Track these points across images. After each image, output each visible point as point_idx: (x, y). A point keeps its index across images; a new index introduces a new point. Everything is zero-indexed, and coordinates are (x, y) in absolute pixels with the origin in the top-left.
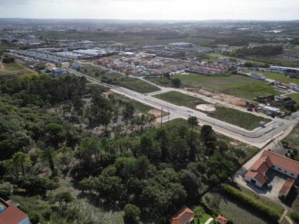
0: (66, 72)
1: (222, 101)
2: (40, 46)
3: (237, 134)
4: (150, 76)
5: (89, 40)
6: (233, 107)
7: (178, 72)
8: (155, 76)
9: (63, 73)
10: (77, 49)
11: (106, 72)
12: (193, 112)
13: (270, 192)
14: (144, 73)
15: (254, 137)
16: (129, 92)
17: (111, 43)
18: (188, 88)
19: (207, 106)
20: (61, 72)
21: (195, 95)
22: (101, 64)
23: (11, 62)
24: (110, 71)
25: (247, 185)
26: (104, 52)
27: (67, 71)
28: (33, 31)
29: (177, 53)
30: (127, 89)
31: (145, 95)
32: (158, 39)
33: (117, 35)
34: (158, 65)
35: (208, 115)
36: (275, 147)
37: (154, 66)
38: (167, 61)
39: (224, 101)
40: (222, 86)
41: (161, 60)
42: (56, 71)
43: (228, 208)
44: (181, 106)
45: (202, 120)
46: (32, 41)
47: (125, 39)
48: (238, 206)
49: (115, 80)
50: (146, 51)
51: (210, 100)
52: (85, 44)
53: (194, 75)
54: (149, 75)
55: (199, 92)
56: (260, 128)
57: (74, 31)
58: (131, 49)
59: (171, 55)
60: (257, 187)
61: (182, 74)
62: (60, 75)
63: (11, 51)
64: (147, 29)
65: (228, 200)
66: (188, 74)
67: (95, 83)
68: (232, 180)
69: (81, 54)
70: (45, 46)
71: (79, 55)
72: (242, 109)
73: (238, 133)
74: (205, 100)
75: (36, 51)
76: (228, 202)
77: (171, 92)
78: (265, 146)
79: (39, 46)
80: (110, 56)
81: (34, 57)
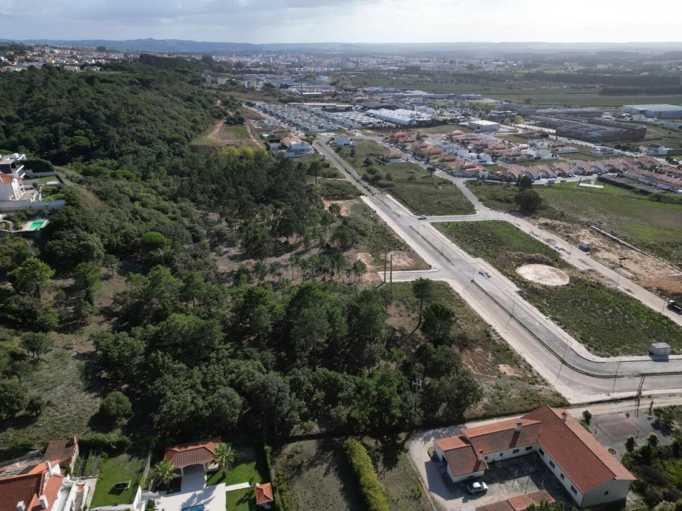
0: (312, 152)
1: (613, 269)
2: (317, 99)
3: (548, 354)
4: (488, 178)
5: (424, 91)
6: (629, 291)
7: (576, 178)
8: (501, 180)
9: (307, 153)
10: (377, 108)
11: (392, 161)
12: (493, 275)
13: (465, 501)
14: (478, 172)
15: (587, 374)
16: (393, 206)
17: (469, 98)
18: (549, 221)
19: (552, 270)
20: (303, 150)
21: (548, 241)
22: (396, 142)
23: (236, 123)
24: (401, 159)
25: (427, 464)
26: (425, 117)
27: (316, 150)
28: (337, 69)
29: (618, 129)
30: (395, 200)
31: (421, 219)
32: (604, 92)
33: (503, 81)
34: (535, 156)
35: (520, 293)
36: (623, 415)
37: (517, 158)
38: (570, 148)
39: (620, 269)
40: (669, 233)
41: (551, 145)
42: (293, 148)
43: (317, 484)
44: (476, 256)
45: (492, 298)
46: (312, 88)
47: (516, 90)
48: (342, 490)
49: (388, 177)
50: (538, 120)
51: (580, 260)
52: (408, 98)
53: (617, 191)
54: (486, 176)
55: (571, 235)
56: (648, 358)
57: (415, 69)
58: (500, 114)
59: (595, 134)
60: (446, 478)
61: (581, 184)
62: (299, 155)
63: (258, 103)
64: (600, 67)
65: (336, 470)
66: (602, 187)
67: (348, 178)
68: (404, 442)
69: (380, 117)
70: (326, 98)
71: (372, 120)
72: (652, 301)
73: (551, 351)
74: (565, 257)
75: (299, 108)
76: (332, 474)
77: (495, 222)
78: (591, 403)
79: (313, 99)
80: (434, 126)
81: (283, 119)
